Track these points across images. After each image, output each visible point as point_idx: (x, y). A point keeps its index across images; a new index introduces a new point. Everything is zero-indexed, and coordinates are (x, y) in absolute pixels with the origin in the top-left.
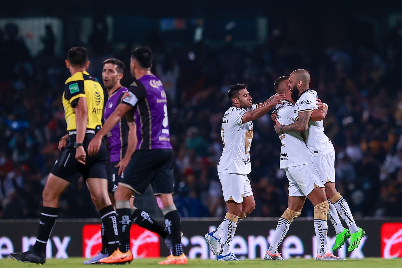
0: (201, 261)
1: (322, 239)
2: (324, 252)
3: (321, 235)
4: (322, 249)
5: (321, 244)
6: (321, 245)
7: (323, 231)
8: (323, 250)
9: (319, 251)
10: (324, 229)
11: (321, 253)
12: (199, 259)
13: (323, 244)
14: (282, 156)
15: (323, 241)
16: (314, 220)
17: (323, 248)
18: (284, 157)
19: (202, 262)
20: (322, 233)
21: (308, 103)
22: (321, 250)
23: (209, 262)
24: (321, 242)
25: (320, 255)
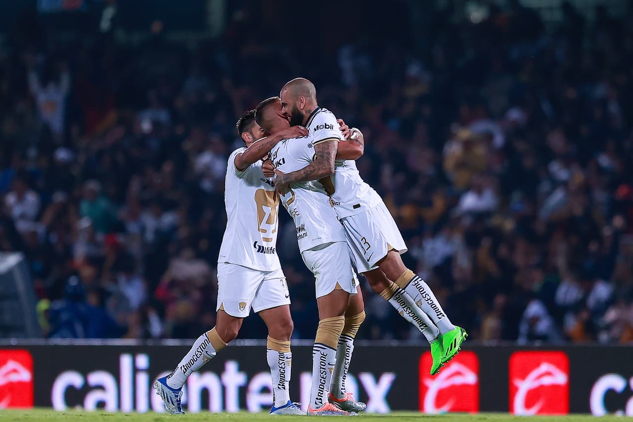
0: (105, 415)
1: (323, 379)
2: (321, 403)
3: (322, 373)
4: (319, 397)
5: (320, 388)
6: (319, 390)
7: (327, 366)
8: (320, 399)
9: (314, 400)
10: (329, 364)
11: (316, 403)
12: (100, 412)
13: (323, 389)
14: (299, 230)
15: (324, 384)
16: (315, 345)
17: (322, 396)
18: (302, 233)
19: (106, 417)
20: (325, 369)
21: (327, 127)
22: (317, 399)
23: (119, 416)
24: (321, 385)
25: (314, 406)
